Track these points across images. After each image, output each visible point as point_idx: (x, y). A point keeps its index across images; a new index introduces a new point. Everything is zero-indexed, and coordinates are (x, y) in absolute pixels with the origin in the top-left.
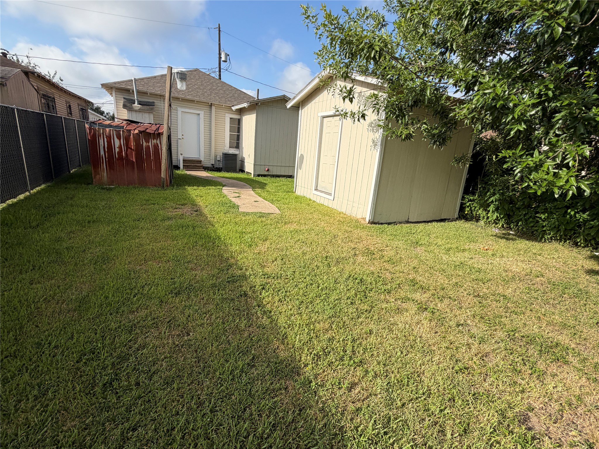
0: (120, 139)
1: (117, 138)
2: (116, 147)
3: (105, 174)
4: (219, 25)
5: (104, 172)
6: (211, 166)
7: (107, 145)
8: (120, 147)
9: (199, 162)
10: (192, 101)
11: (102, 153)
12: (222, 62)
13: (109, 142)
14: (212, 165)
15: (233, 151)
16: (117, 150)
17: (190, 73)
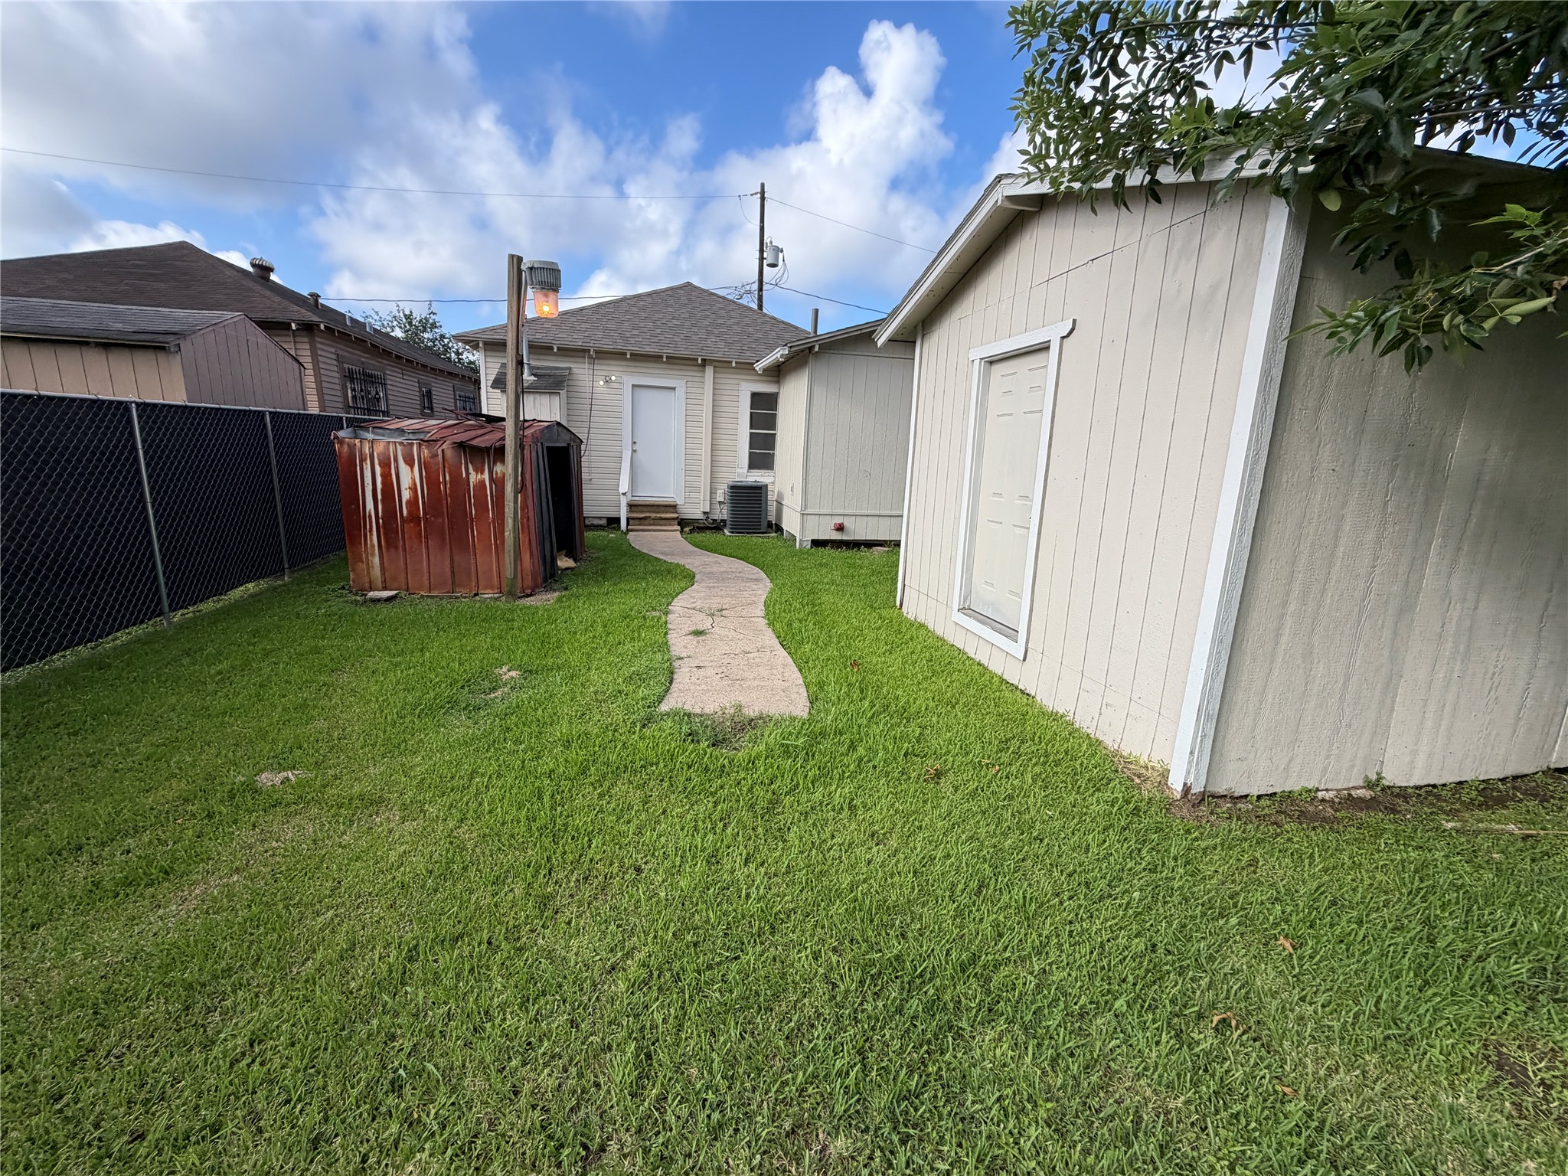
0: (412, 466)
1: (406, 462)
2: (403, 489)
3: (376, 560)
4: (763, 185)
5: (373, 555)
6: (700, 516)
7: (383, 483)
8: (413, 489)
9: (671, 509)
10: (656, 358)
11: (370, 505)
12: (765, 268)
13: (386, 476)
14: (705, 513)
15: (758, 477)
16: (406, 495)
17: (670, 292)
